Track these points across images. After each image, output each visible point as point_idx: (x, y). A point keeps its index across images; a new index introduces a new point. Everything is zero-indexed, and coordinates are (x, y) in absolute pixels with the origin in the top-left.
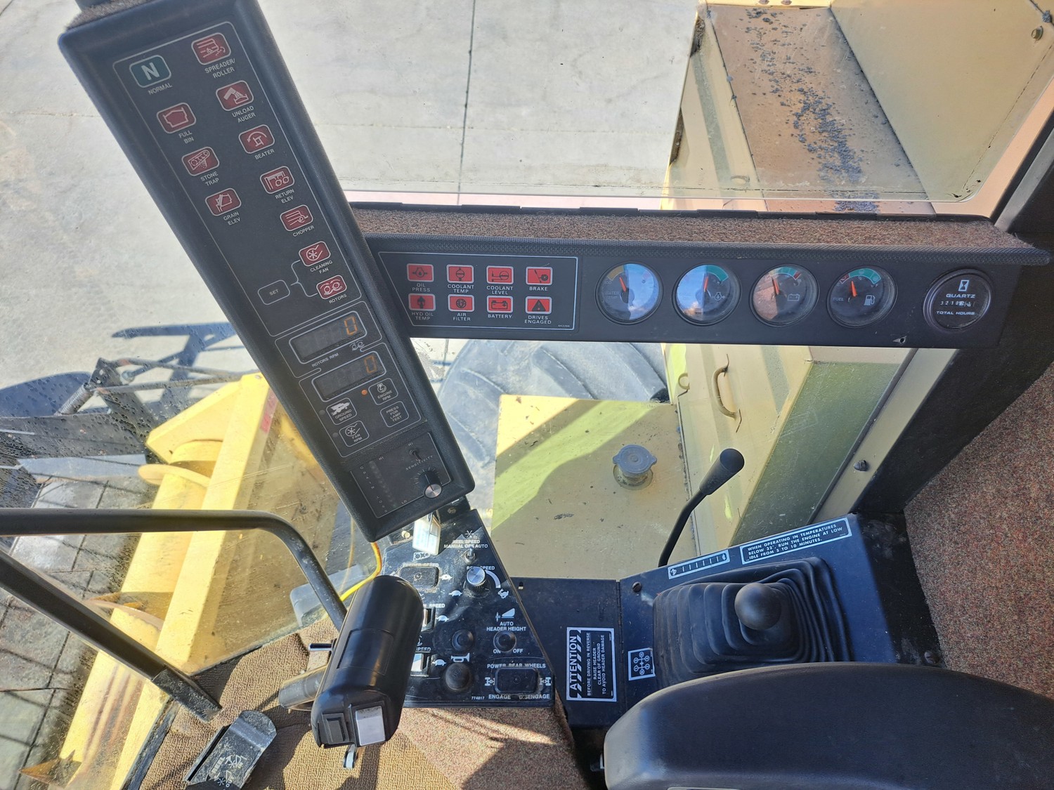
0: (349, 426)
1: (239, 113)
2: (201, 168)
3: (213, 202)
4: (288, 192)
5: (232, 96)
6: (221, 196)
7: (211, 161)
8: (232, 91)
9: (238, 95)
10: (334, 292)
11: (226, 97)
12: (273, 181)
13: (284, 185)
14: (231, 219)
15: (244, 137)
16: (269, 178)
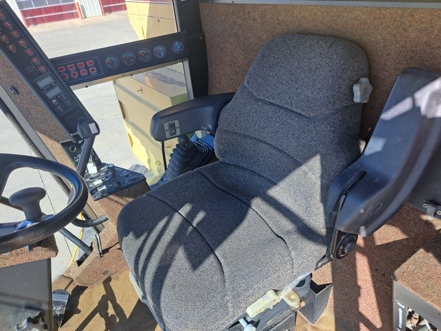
0: (58, 106)
1: (10, 28)
2: (4, 40)
3: (9, 48)
4: (25, 45)
5: (7, 24)
6: (11, 46)
7: (6, 38)
8: (7, 23)
9: (9, 24)
10: (43, 70)
11: (6, 24)
12: (21, 43)
13: (24, 44)
14: (14, 51)
15: (12, 33)
16: (20, 42)
